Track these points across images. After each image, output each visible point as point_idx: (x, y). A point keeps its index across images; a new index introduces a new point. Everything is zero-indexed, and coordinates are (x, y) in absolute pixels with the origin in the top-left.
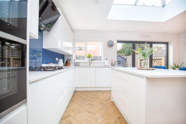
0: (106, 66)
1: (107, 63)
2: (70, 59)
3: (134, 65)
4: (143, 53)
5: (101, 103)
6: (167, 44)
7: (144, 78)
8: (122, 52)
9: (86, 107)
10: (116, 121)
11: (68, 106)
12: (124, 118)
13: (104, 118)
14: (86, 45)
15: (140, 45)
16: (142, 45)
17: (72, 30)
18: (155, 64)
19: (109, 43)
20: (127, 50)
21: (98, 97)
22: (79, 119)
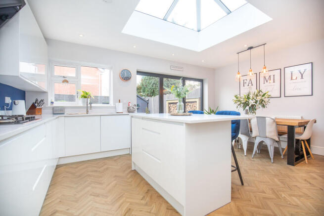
0: (119, 114)
1: (120, 108)
2: (42, 101)
3: (161, 111)
4: (178, 92)
5: (116, 176)
6: (201, 81)
7: (183, 125)
8: (142, 91)
9: (89, 188)
10: (144, 197)
11: (47, 195)
12: (155, 190)
13: (125, 198)
14: (78, 73)
15: (169, 80)
16: (171, 81)
17: (47, 39)
18: (188, 109)
19: (124, 74)
20: (149, 87)
21: (107, 169)
22: (79, 212)
